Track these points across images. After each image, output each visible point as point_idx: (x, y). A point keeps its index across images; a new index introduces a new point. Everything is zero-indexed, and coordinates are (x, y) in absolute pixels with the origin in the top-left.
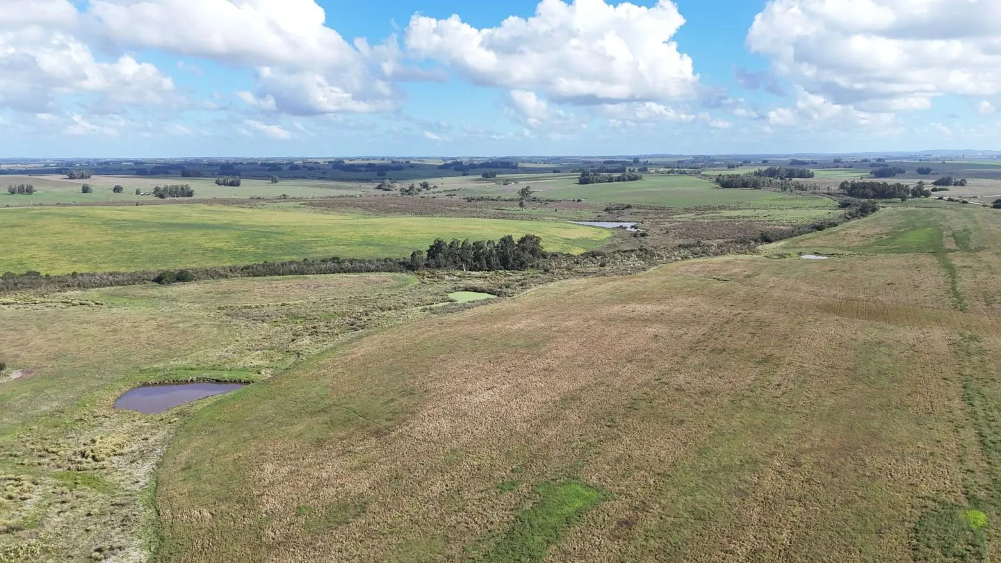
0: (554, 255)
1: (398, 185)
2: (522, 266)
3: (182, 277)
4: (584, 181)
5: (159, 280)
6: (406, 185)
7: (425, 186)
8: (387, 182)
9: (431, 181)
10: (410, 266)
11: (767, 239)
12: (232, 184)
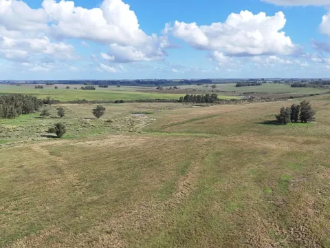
0: (222, 100)
1: (165, 88)
2: (211, 102)
3: (122, 102)
4: (237, 86)
5: (116, 102)
6: (169, 87)
7: (175, 88)
8: (161, 86)
9: (178, 87)
10: (180, 101)
11: (292, 98)
12: (104, 87)
